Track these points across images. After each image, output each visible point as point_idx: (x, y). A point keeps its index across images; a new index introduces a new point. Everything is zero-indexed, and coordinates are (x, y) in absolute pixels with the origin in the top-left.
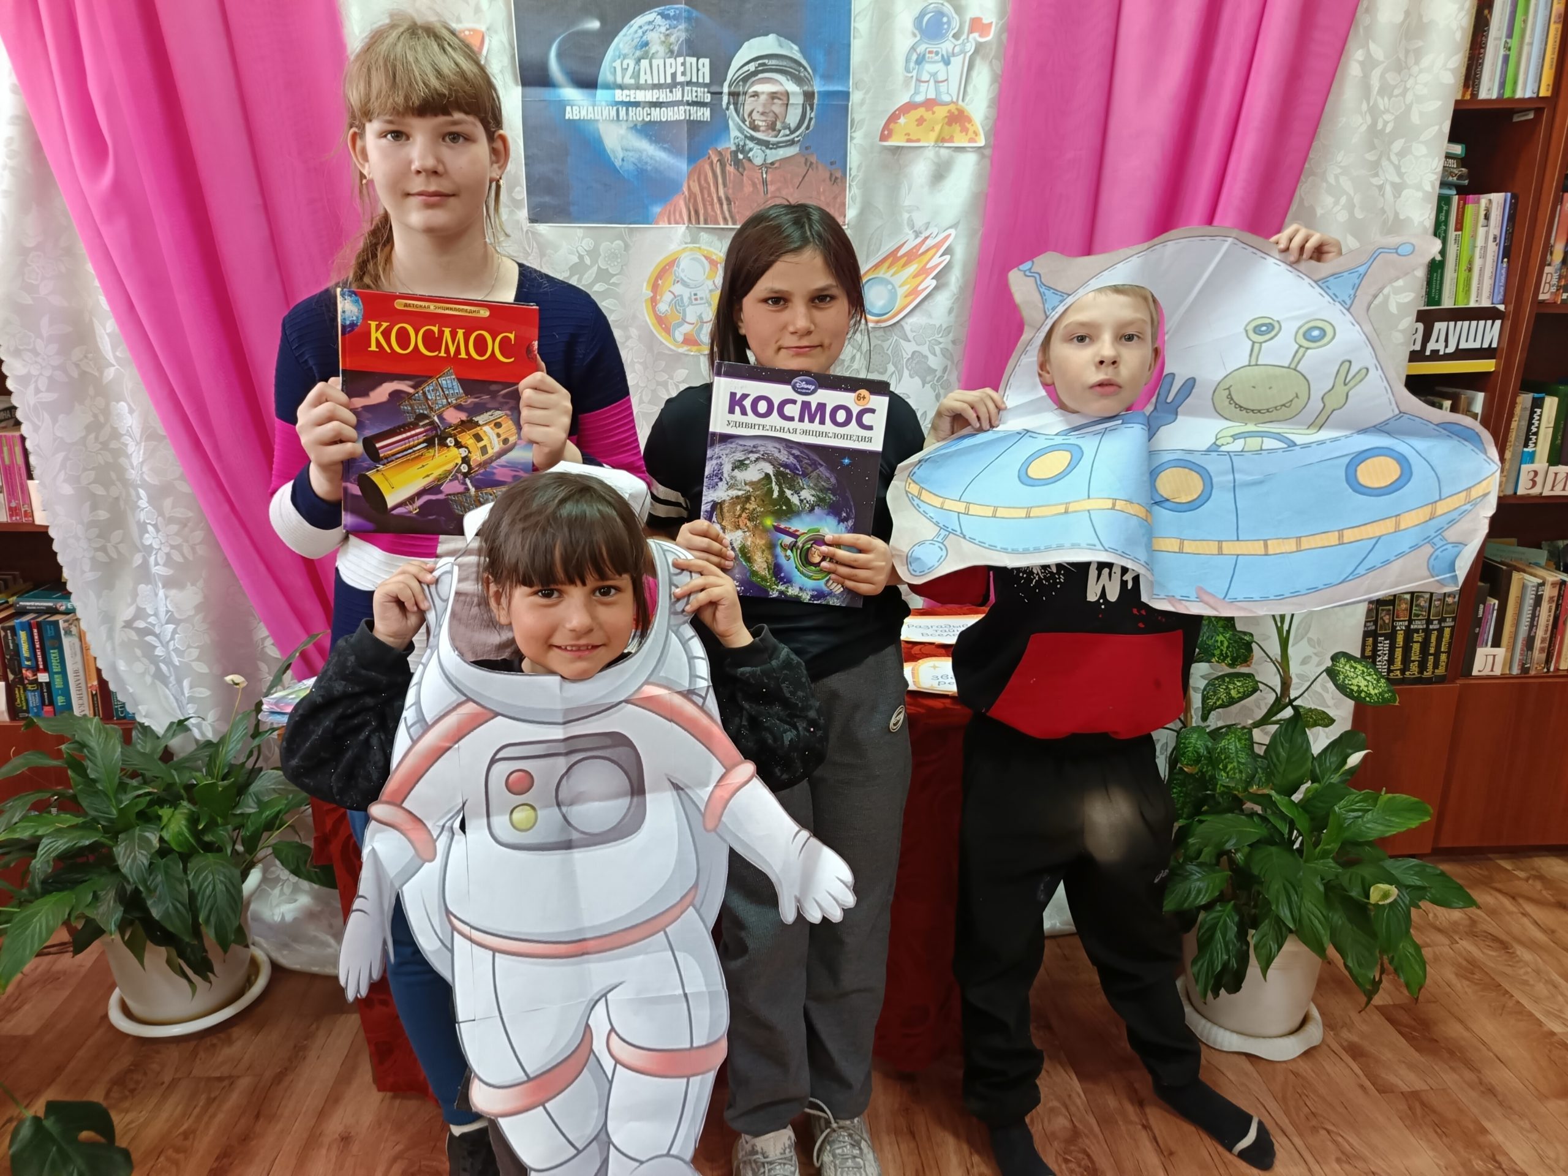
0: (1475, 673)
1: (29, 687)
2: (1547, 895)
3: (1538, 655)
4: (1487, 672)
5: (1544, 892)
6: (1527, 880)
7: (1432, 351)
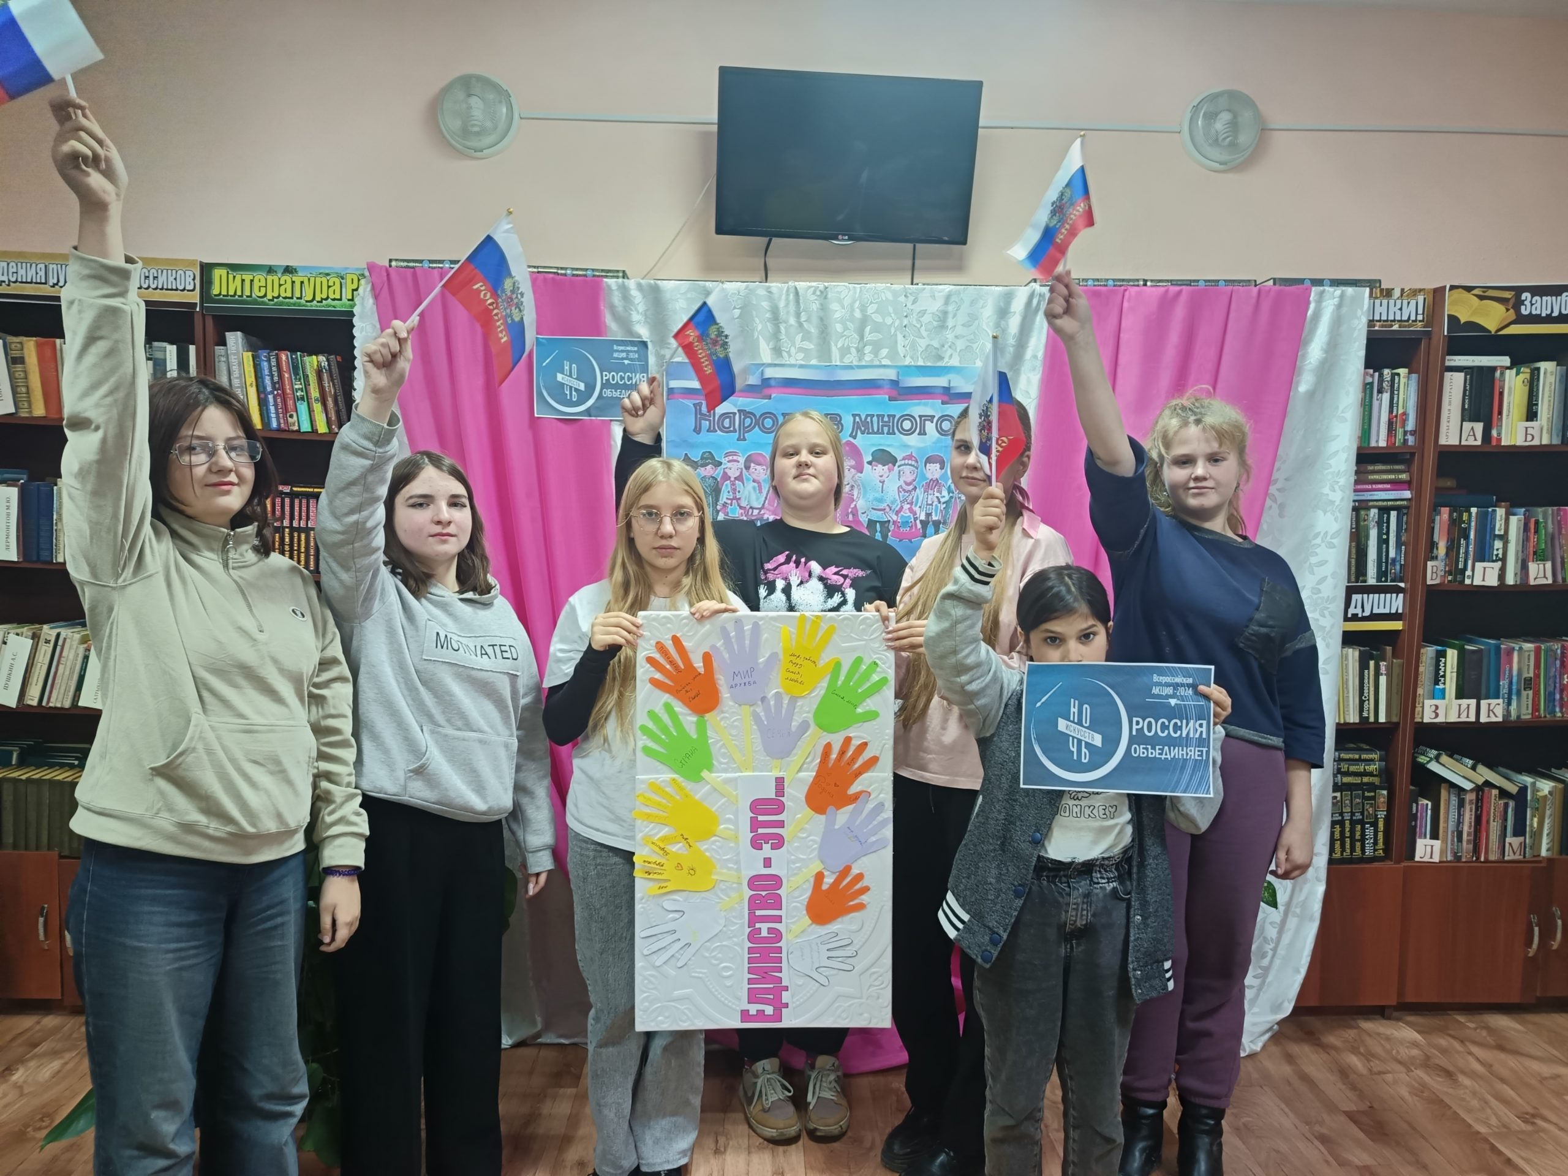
0: (1417, 859)
2: (1490, 1040)
3: (1466, 846)
4: (1427, 859)
5: (1488, 1038)
6: (1476, 1029)
7: (1353, 615)
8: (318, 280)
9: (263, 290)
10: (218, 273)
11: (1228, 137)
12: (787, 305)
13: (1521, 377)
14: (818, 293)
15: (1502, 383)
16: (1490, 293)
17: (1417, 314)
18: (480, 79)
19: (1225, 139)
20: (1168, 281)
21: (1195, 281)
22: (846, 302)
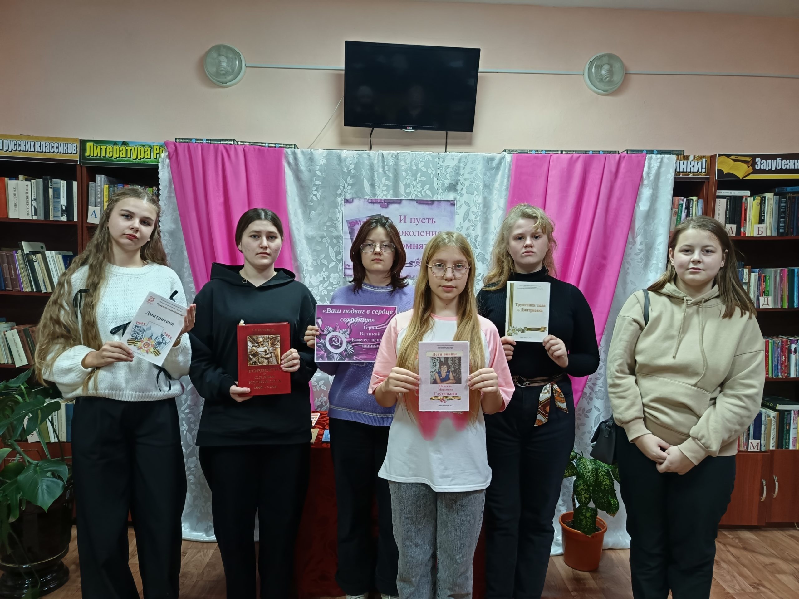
10: (88, 145)
11: (608, 77)
12: (378, 162)
13: (756, 201)
14: (394, 156)
15: (746, 204)
16: (739, 158)
17: (702, 169)
18: (225, 47)
19: (606, 78)
20: (573, 151)
21: (587, 151)
22: (408, 162)
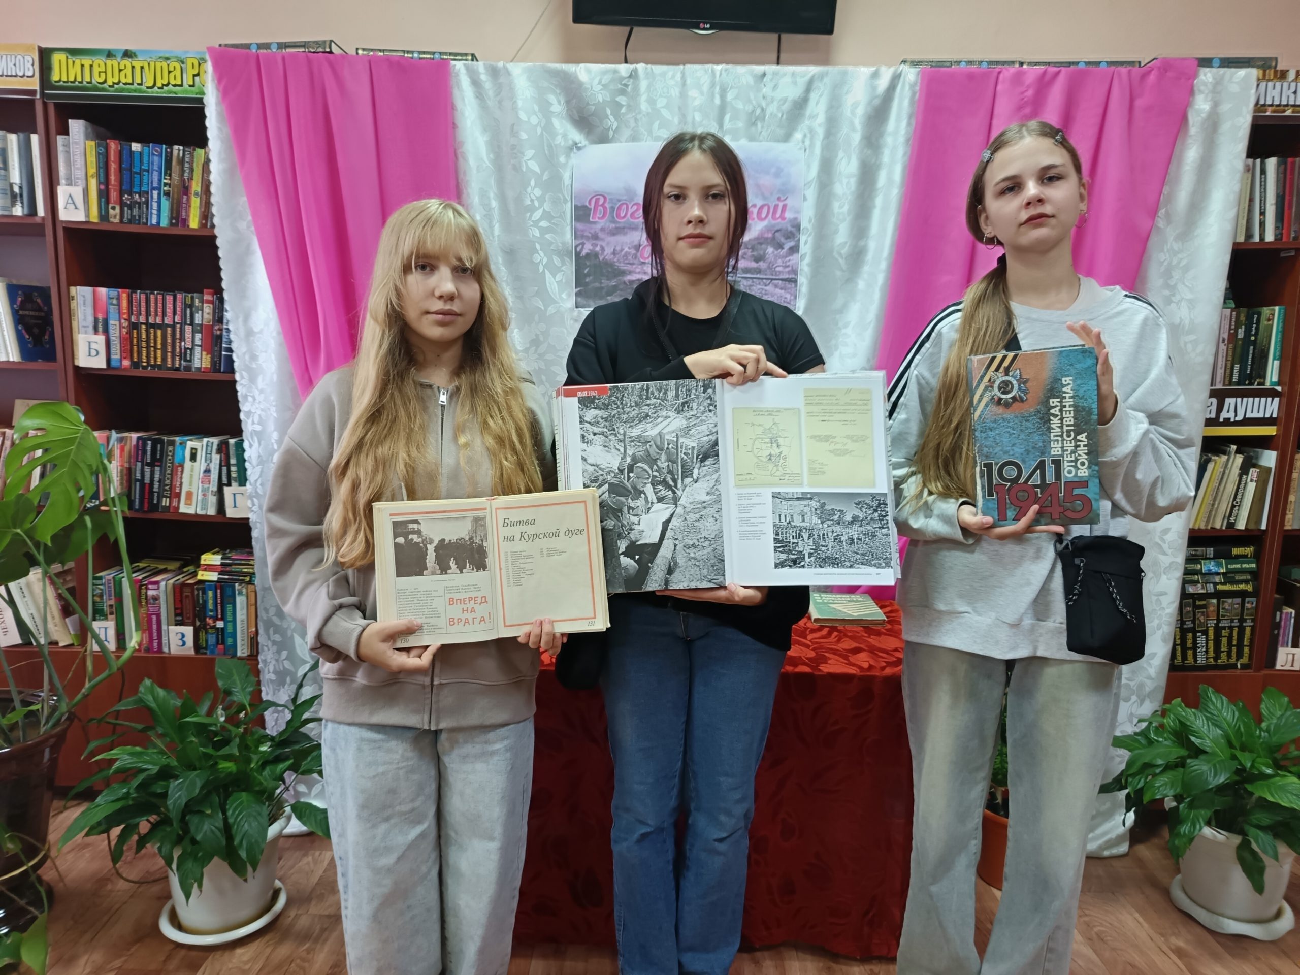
0: (1278, 667)
1: (210, 631)
4: (1288, 667)
7: (1225, 419)
8: (159, 65)
9: (103, 75)
